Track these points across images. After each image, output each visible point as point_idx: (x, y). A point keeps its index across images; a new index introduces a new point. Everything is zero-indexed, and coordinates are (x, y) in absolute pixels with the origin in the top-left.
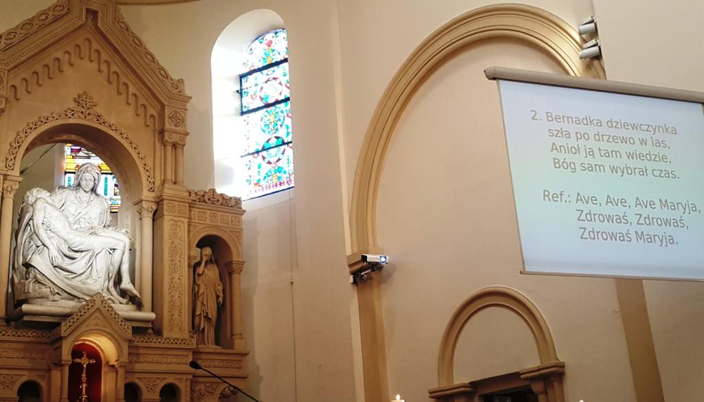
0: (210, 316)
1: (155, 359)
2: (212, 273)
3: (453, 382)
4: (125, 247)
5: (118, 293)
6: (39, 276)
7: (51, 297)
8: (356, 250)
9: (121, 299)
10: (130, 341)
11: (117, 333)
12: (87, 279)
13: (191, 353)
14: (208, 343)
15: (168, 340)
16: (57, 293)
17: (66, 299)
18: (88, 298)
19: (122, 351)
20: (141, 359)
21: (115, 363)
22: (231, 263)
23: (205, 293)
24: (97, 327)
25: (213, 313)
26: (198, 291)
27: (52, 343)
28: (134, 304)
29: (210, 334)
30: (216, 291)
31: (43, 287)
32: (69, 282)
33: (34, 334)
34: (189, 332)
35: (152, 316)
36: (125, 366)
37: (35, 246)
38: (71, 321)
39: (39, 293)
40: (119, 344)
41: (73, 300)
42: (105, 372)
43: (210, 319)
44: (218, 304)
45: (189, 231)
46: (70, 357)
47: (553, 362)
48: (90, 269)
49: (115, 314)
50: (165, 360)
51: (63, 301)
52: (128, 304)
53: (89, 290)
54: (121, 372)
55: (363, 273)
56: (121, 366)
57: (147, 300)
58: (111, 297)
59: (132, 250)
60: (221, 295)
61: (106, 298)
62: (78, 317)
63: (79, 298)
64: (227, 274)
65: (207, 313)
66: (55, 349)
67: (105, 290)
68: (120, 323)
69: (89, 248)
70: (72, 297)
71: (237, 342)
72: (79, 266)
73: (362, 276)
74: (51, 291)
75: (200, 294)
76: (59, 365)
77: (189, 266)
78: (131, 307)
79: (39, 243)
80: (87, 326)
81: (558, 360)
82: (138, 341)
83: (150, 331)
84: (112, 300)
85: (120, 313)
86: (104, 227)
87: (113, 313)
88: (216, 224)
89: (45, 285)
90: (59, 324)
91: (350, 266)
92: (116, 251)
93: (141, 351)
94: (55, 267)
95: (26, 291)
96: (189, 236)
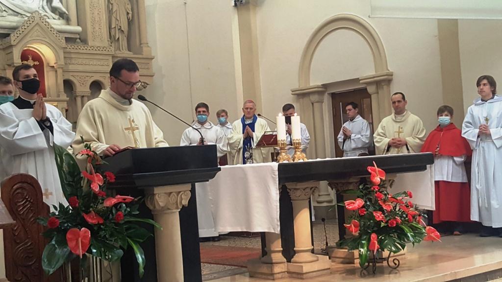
0: (123, 29)
1: (84, 62)
3: (309, 84)
5: (50, 10)
7: (0, 14)
9: (53, 15)
10: (64, 48)
11: (53, 42)
13: (111, 58)
14: (123, 50)
15: (92, 48)
16: (5, 11)
17: (11, 14)
18: (29, 15)
19: (59, 56)
20: (73, 61)
21: (55, 65)
23: (118, 10)
24: (37, 37)
25: (125, 27)
26: (112, 9)
27: (4, 49)
29: (124, 43)
30: (126, 10)
32: (12, 1)
34: (108, 41)
35: (79, 29)
36: (62, 67)
38: (18, 32)
40: (56, 51)
41: (17, 16)
42: (47, 72)
43: (123, 31)
44: (128, 20)
46: (20, 60)
47: (385, 72)
49: (51, 27)
50: (91, 63)
51: (10, 17)
52: (59, 19)
53: (29, 8)
54: (60, 71)
56: (59, 68)
57: (73, 16)
58: (46, 14)
60: (131, 12)
61: (43, 15)
62: (23, 30)
63: (21, 14)
65: (120, 26)
66: (7, 54)
67: (41, 8)
68: (55, 35)
70: (16, 14)
71: (145, 49)
73: (242, 1)
75: (114, 11)
76: (11, 65)
78: (62, 21)
80: (30, 37)
81: (389, 71)
82: (70, 47)
83: (78, 40)
84: (47, 16)
85: (55, 27)
87: (49, 27)
90: (8, 35)
93: (73, 56)
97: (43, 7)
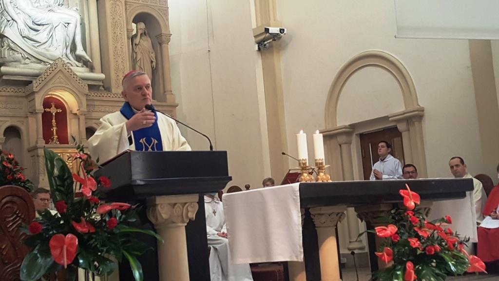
1: (107, 109)
2: (146, 44)
3: (336, 125)
4: (76, 22)
5: (74, 58)
6: (12, 45)
7: (23, 61)
8: (259, 24)
9: (77, 63)
10: (87, 95)
11: (77, 89)
12: (49, 47)
15: (116, 95)
16: (27, 58)
17: (34, 62)
18: (51, 62)
19: (81, 103)
20: (96, 109)
21: (77, 112)
22: (161, 35)
23: (142, 59)
24: (60, 85)
26: (136, 58)
27: (27, 97)
28: (87, 67)
30: (150, 59)
31: (16, 53)
32: (35, 49)
33: (12, 90)
35: (103, 76)
36: (85, 115)
37: (6, 20)
38: (41, 79)
39: (13, 59)
40: (79, 97)
41: (40, 63)
42: (70, 119)
44: (152, 68)
45: (126, 9)
46: (42, 107)
47: (416, 107)
48: (51, 39)
49: (74, 74)
51: (32, 64)
52: (83, 67)
53: (52, 56)
54: (82, 118)
55: (265, 43)
56: (81, 114)
57: (97, 64)
58: (69, 61)
59: (82, 24)
60: (154, 61)
61: (66, 62)
62: (46, 77)
63: (44, 62)
64: (158, 44)
66: (29, 102)
67: (64, 56)
68: (78, 81)
69: (49, 23)
70: (39, 61)
71: (168, 96)
72: (42, 36)
73: (265, 45)
74: (22, 56)
75: (138, 59)
76: (33, 113)
77: (128, 38)
78: (85, 69)
79: (9, 18)
80: (53, 84)
81: (420, 106)
82: (93, 94)
83: (101, 88)
84: (70, 64)
85: (78, 74)
86: (59, 5)
87: (72, 73)
88: (147, 4)
89: (17, 51)
90: (31, 82)
91: (255, 37)
92: (70, 24)
93: (96, 103)
94: (23, 37)
95: (3, 57)
96: (126, 14)
97: (66, 55)
